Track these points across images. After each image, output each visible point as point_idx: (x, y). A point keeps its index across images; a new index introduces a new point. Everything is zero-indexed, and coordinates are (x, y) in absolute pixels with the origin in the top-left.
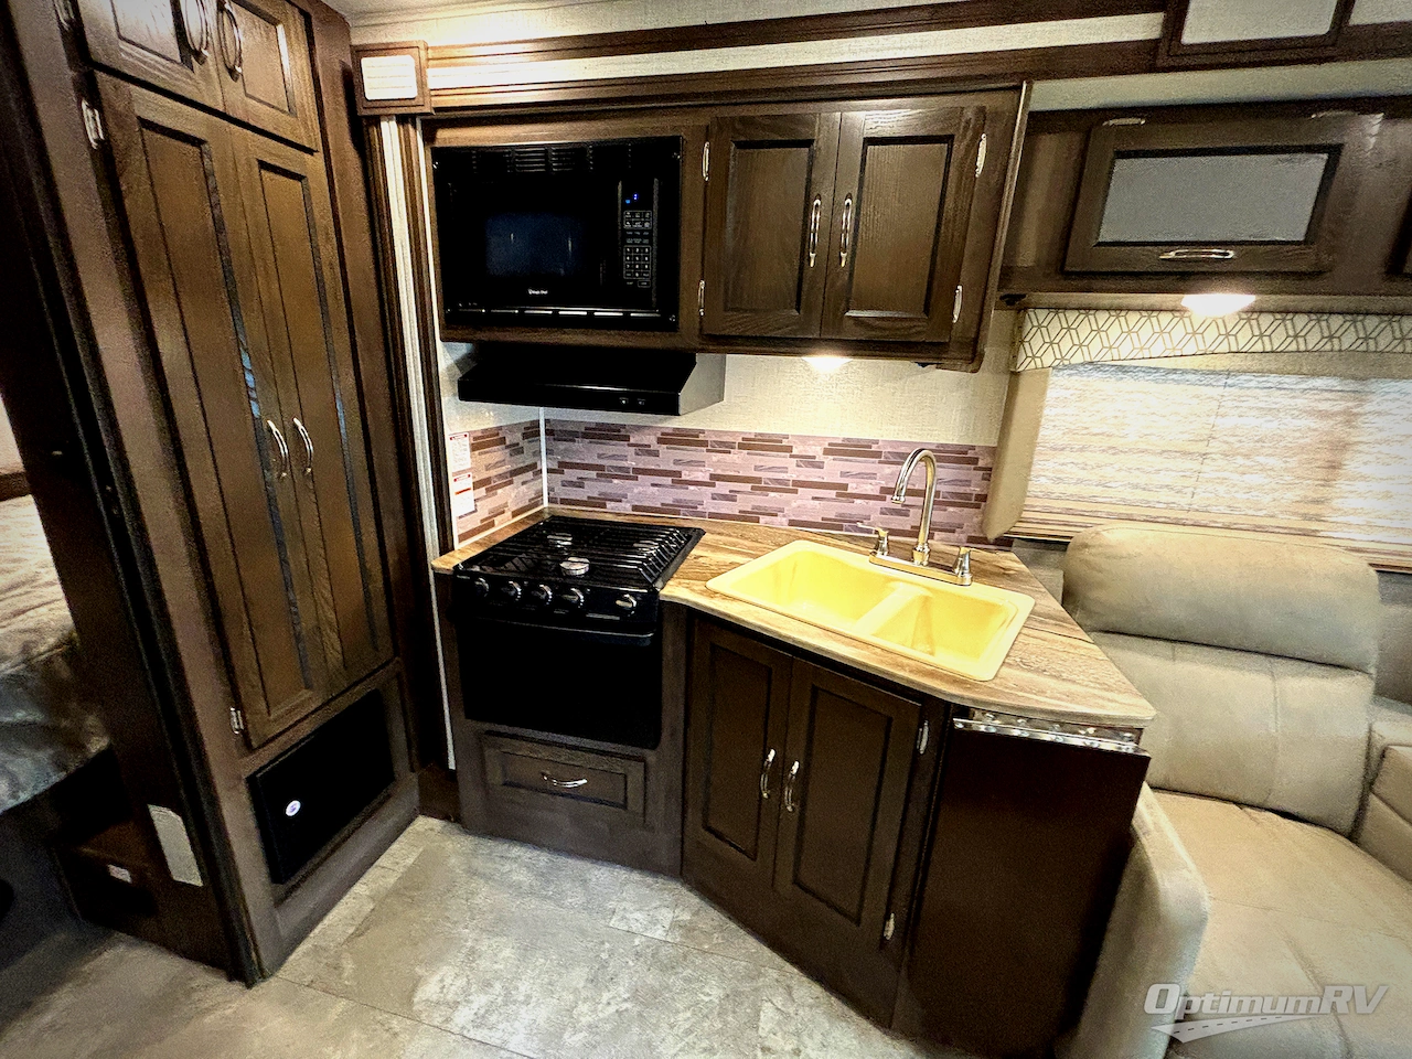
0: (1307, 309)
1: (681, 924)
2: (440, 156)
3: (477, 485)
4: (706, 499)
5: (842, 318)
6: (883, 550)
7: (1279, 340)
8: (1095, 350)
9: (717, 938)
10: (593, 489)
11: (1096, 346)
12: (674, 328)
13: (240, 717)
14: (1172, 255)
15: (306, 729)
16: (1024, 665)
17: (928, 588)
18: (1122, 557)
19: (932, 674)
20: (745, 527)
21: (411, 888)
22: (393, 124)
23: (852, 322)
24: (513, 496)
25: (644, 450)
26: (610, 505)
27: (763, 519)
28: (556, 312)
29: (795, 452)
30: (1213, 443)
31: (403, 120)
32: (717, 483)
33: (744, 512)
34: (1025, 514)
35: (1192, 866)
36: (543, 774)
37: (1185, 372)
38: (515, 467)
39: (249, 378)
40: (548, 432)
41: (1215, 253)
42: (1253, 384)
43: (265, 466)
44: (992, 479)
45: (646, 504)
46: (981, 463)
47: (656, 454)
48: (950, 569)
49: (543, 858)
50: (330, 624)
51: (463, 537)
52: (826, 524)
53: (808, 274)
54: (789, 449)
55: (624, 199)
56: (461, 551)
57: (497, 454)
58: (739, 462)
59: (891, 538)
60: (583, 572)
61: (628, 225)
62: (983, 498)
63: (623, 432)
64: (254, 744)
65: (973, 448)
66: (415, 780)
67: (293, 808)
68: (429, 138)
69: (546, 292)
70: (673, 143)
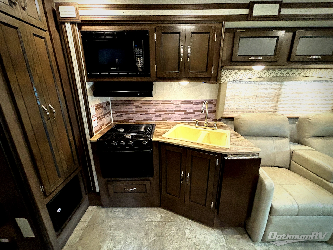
0: (272, 68)
1: (163, 217)
2: (83, 33)
3: (98, 118)
4: (154, 117)
5: (189, 73)
6: (197, 124)
7: (267, 75)
8: (236, 78)
9: (172, 218)
10: (125, 117)
11: (236, 77)
12: (150, 76)
13: (43, 188)
14: (251, 58)
15: (60, 188)
16: (234, 144)
17: (209, 131)
18: (245, 120)
19: (217, 149)
20: (164, 122)
21: (92, 224)
22: (69, 24)
23: (191, 73)
24: (105, 120)
25: (138, 106)
26: (130, 121)
27: (168, 120)
28: (118, 73)
29: (174, 104)
30: (257, 96)
31: (72, 23)
32: (156, 113)
33: (163, 119)
34: (224, 114)
35: (270, 178)
36: (124, 188)
37: (251, 82)
38: (105, 113)
39: (36, 94)
40: (112, 104)
41: (259, 58)
42: (263, 84)
43: (43, 118)
44: (217, 107)
45: (139, 119)
46: (214, 103)
47: (141, 107)
48: (212, 127)
49: (125, 210)
50: (63, 159)
51: (96, 132)
52: (182, 120)
53: (180, 63)
54: (173, 103)
55: (135, 45)
56: (96, 136)
57: (101, 110)
58: (161, 107)
59: (199, 121)
60: (130, 137)
61: (136, 52)
62: (215, 111)
63: (132, 102)
64: (47, 194)
65: (212, 100)
66: (88, 197)
67: (59, 210)
68: (80, 28)
69: (116, 68)
70: (147, 32)
